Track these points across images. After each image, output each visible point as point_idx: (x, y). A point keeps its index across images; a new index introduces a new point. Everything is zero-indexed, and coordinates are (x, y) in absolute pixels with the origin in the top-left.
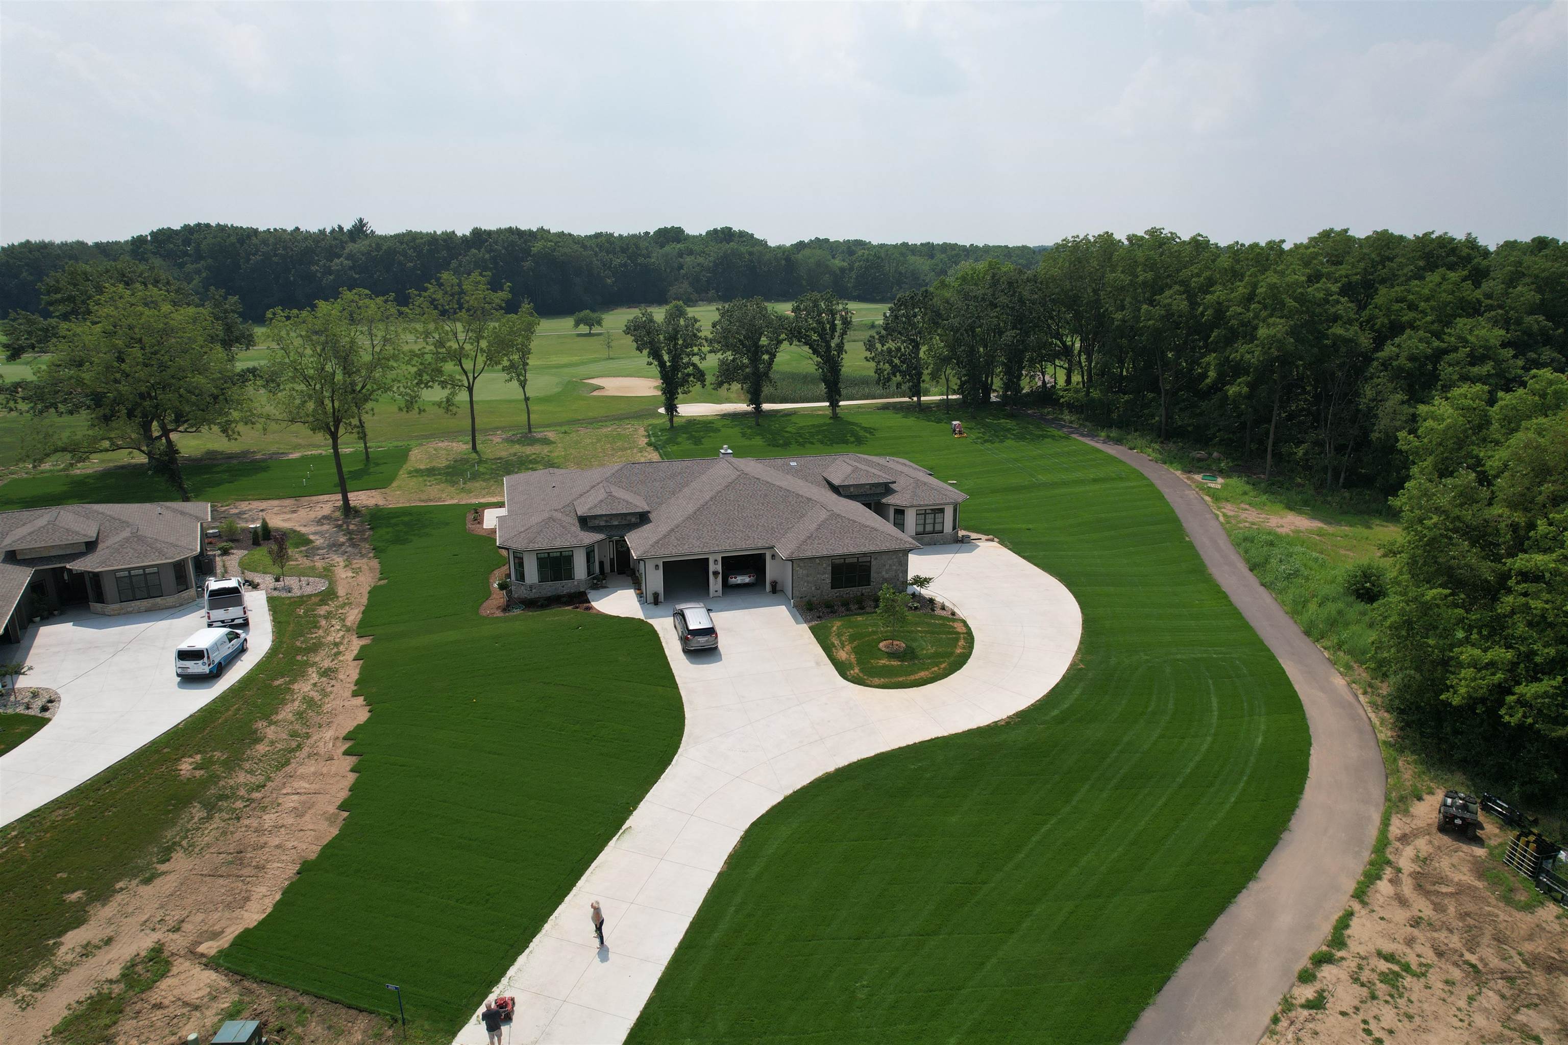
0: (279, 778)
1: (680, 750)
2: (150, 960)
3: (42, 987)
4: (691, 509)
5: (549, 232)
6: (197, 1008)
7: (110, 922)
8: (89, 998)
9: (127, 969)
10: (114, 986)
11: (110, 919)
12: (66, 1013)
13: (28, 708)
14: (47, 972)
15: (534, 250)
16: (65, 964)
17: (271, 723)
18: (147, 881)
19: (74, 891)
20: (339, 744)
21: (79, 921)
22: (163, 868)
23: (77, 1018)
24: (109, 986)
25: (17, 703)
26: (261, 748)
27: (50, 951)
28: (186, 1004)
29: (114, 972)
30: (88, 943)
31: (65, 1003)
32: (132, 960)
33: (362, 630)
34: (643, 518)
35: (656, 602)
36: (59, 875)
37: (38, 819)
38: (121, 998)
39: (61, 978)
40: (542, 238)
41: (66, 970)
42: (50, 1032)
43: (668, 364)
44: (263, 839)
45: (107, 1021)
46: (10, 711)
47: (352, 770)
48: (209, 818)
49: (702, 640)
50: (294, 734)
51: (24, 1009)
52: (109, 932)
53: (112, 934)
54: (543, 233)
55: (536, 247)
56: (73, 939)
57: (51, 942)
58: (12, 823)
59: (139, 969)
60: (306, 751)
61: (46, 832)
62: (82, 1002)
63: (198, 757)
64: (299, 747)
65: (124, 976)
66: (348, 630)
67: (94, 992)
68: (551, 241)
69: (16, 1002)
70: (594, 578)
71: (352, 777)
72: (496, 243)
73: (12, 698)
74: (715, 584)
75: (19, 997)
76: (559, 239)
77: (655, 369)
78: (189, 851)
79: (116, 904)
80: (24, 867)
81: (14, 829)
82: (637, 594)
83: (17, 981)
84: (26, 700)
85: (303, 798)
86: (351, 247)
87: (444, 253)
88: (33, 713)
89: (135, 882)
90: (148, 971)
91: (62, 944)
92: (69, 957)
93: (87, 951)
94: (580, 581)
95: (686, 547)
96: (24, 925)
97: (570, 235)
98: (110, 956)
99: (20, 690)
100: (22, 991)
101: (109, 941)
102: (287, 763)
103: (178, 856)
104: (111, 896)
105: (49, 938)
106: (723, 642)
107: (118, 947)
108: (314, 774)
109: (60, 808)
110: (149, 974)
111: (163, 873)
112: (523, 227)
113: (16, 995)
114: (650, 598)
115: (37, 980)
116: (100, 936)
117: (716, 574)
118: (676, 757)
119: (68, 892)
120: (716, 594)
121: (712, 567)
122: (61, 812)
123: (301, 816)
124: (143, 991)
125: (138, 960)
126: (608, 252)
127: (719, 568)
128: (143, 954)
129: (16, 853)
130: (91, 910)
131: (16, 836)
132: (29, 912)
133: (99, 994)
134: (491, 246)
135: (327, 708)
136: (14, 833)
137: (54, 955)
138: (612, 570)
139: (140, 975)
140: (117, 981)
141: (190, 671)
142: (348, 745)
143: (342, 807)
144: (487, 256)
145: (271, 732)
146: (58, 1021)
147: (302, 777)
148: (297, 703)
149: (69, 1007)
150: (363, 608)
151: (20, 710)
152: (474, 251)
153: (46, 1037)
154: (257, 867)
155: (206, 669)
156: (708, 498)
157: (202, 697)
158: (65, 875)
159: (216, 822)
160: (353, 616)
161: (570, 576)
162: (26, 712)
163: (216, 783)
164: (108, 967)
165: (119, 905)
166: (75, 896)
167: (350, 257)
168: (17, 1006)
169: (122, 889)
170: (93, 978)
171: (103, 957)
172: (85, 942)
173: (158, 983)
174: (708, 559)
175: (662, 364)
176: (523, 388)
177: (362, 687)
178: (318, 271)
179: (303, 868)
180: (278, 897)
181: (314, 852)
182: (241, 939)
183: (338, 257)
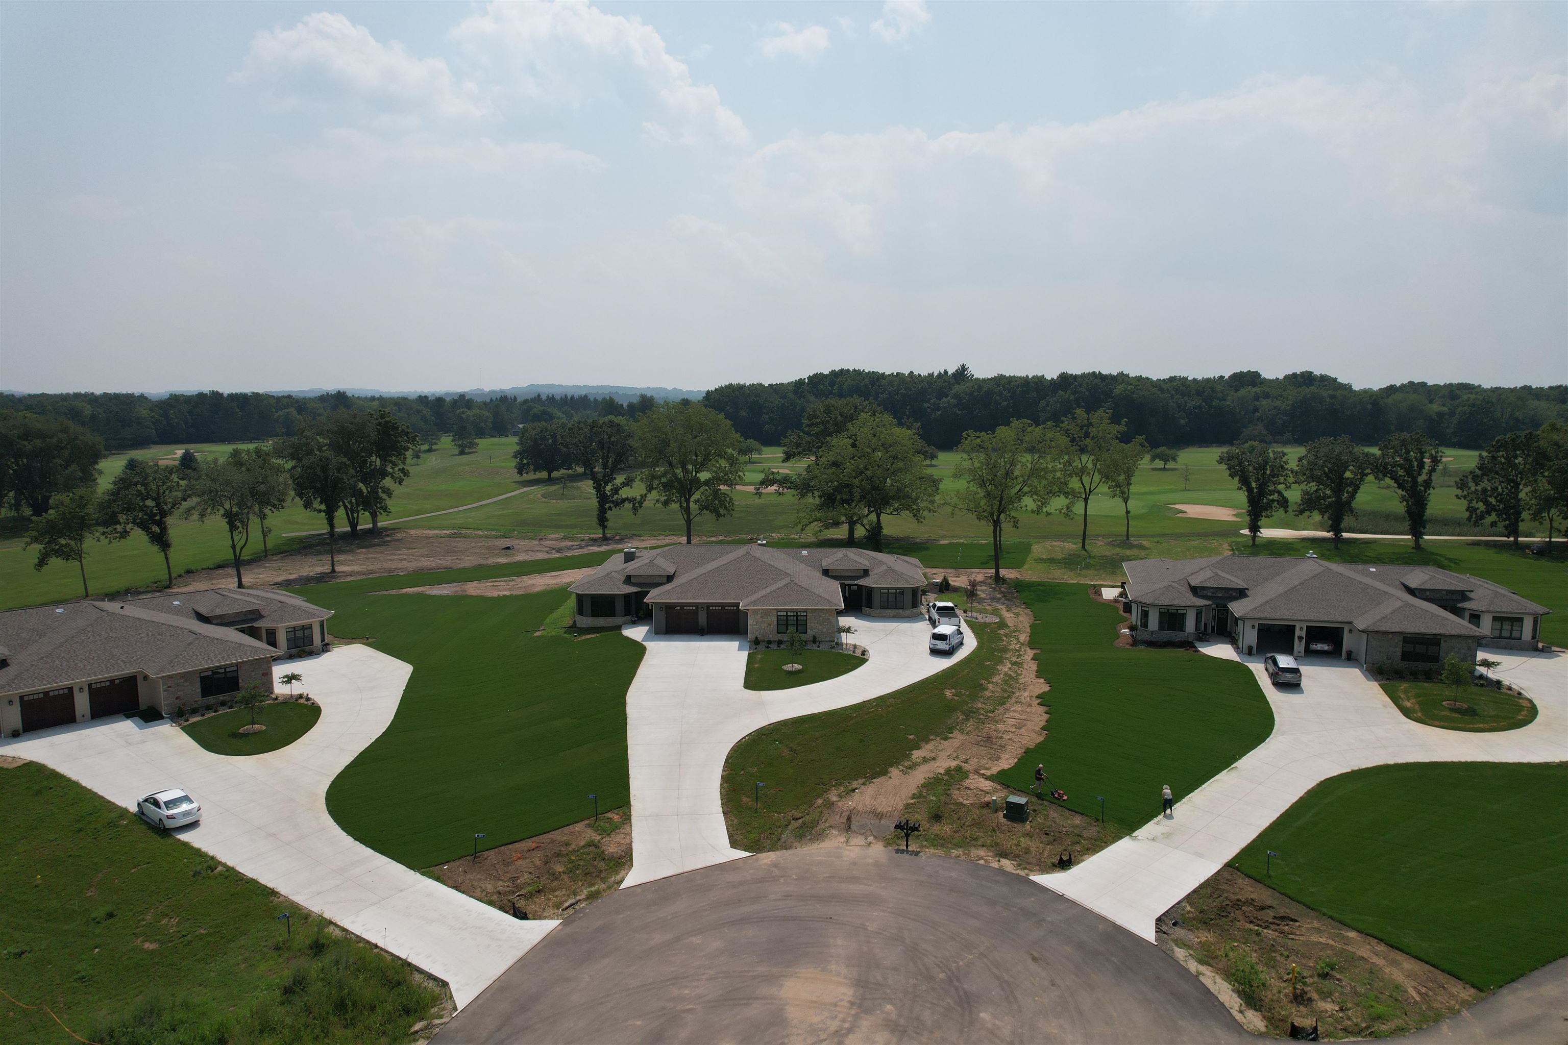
0: (1001, 710)
1: (1271, 736)
2: (957, 771)
3: (909, 768)
4: (1281, 590)
5: (1128, 376)
6: (987, 792)
7: (932, 751)
8: (933, 778)
9: (947, 771)
10: (944, 776)
13: (854, 653)
14: (909, 763)
15: (1117, 392)
16: (917, 762)
17: (989, 682)
18: (945, 739)
19: (910, 735)
20: (1034, 699)
21: (917, 747)
22: (951, 735)
23: (931, 783)
24: (941, 775)
25: (847, 650)
26: (988, 693)
27: (908, 757)
28: (982, 791)
29: (941, 771)
30: (925, 757)
31: (923, 777)
32: (948, 769)
33: (1032, 644)
34: (1243, 593)
35: (1250, 653)
36: (902, 726)
37: (883, 700)
38: (948, 781)
39: (917, 767)
40: (1123, 381)
41: (918, 765)
42: (919, 786)
43: (1255, 490)
44: (1000, 735)
45: (945, 788)
46: (846, 653)
47: (1045, 713)
48: (967, 720)
49: (1289, 677)
50: (1004, 691)
51: (904, 775)
52: (933, 755)
53: (935, 756)
54: (1122, 378)
55: (1119, 389)
56: (917, 755)
59: (953, 772)
60: (1013, 700)
61: (889, 707)
62: (930, 778)
63: (953, 690)
64: (1009, 697)
66: (1023, 644)
67: (935, 776)
68: (1131, 384)
69: (900, 771)
70: (1200, 635)
71: (1046, 716)
72: (1080, 386)
73: (844, 647)
74: (1299, 647)
76: (1138, 383)
77: (1242, 497)
78: (962, 731)
79: (932, 745)
81: (874, 702)
82: (1234, 648)
84: (851, 649)
85: (1018, 721)
86: (957, 388)
87: (1035, 394)
88: (858, 655)
89: (938, 739)
90: (957, 775)
93: (925, 760)
94: (1189, 633)
95: (1278, 614)
96: (893, 743)
97: (1148, 379)
98: (936, 765)
99: (846, 644)
100: (901, 767)
101: (934, 759)
102: (1004, 703)
103: (956, 734)
104: (929, 741)
106: (1304, 683)
107: (939, 762)
108: (1022, 711)
109: (892, 698)
111: (951, 738)
113: (899, 768)
114: (1246, 650)
115: (907, 765)
116: (929, 756)
117: (1300, 638)
118: (1268, 739)
119: (908, 735)
120: (1299, 654)
121: (1298, 633)
122: (893, 700)
123: (1020, 728)
124: (958, 781)
125: (951, 769)
126: (1182, 394)
127: (1304, 634)
128: (953, 767)
129: (878, 712)
130: (922, 745)
131: (876, 705)
133: (938, 777)
134: (1076, 387)
135: (1021, 681)
137: (910, 758)
138: (1213, 631)
139: (954, 775)
141: (938, 647)
142: (1039, 701)
143: (1043, 728)
144: (1072, 397)
145: (990, 686)
146: (922, 783)
147: (1014, 711)
148: (1002, 676)
149: (925, 779)
150: (1029, 634)
151: (851, 653)
152: (1061, 393)
154: (1000, 746)
156: (1296, 583)
157: (943, 664)
158: (904, 728)
159: (971, 722)
160: (1023, 638)
161: (1182, 628)
163: (967, 705)
165: (934, 745)
166: (912, 737)
167: (956, 396)
169: (932, 740)
170: (932, 771)
171: (934, 764)
172: (923, 757)
173: (964, 780)
174: (1294, 626)
175: (1250, 490)
176: (1126, 503)
177: (1039, 674)
178: (928, 407)
179: (1027, 751)
180: (1016, 760)
181: (1032, 745)
182: (1002, 773)
183: (947, 396)
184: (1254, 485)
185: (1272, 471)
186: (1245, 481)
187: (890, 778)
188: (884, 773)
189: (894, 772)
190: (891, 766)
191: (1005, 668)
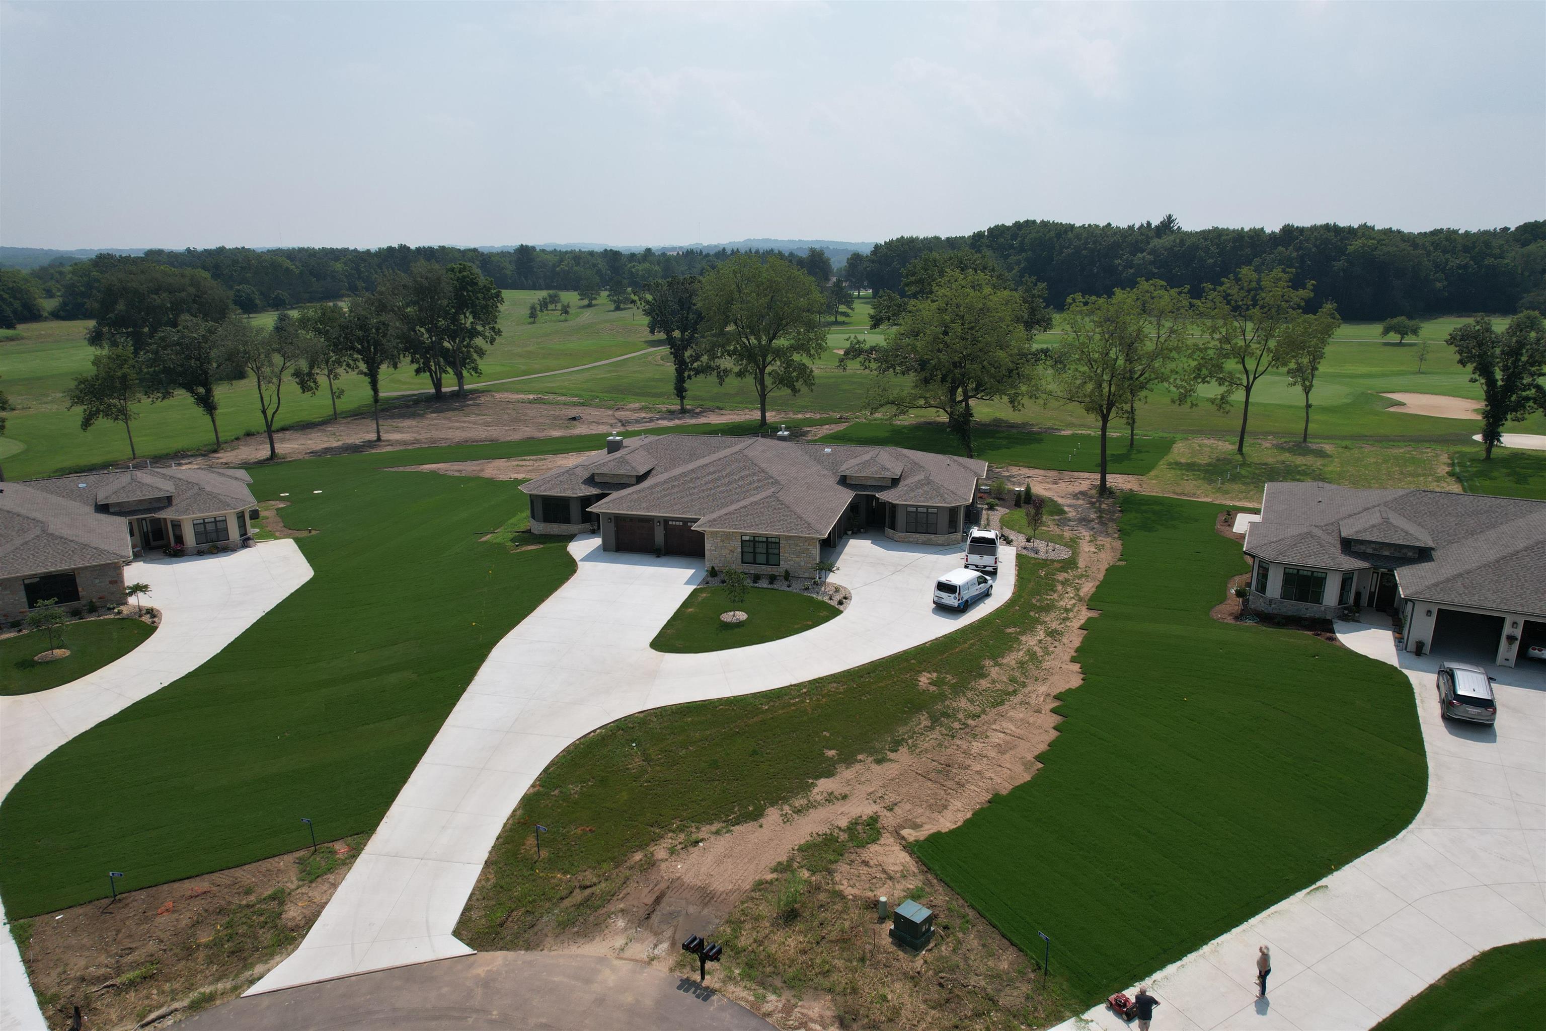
0: (992, 713)
1: (1411, 827)
2: (868, 825)
3: (798, 811)
4: (1492, 555)
5: (1373, 228)
6: (891, 878)
7: (848, 782)
8: (824, 834)
9: (852, 824)
10: (841, 833)
11: (849, 780)
12: (809, 838)
13: (831, 599)
14: (803, 802)
15: (1351, 249)
16: (815, 801)
17: (997, 664)
18: (879, 762)
19: (831, 749)
20: (1049, 700)
21: (829, 773)
22: (891, 755)
23: (815, 845)
24: (838, 831)
25: (825, 593)
26: (984, 683)
27: (808, 788)
28: (884, 871)
29: (844, 823)
30: (832, 793)
31: (810, 831)
32: (856, 819)
33: (1092, 603)
34: (1423, 555)
35: (1419, 650)
36: (824, 733)
37: (820, 685)
38: (843, 844)
39: (811, 810)
40: (1363, 235)
41: (815, 806)
42: (796, 848)
43: (1500, 383)
44: (968, 762)
45: (832, 858)
46: (820, 598)
47: (1055, 728)
48: (931, 728)
49: (1473, 711)
50: (1013, 680)
51: (785, 823)
52: (846, 790)
53: (848, 793)
54: (1365, 230)
55: (1354, 246)
56: (824, 785)
57: (810, 781)
58: (805, 682)
59: (859, 827)
60: (1019, 698)
61: (823, 697)
62: (819, 835)
63: (935, 675)
64: (1015, 692)
65: (848, 828)
66: (1080, 600)
67: (829, 832)
68: (1374, 239)
69: (782, 815)
70: (1345, 608)
71: (1054, 734)
72: (1307, 240)
73: (823, 589)
74: (1507, 652)
75: (784, 812)
76: (1383, 237)
77: (1480, 388)
78: (912, 749)
79: (855, 771)
80: (805, 718)
81: (805, 687)
82: (1395, 638)
83: (785, 800)
84: (831, 593)
85: (1008, 738)
86: (1156, 242)
87: (1248, 251)
88: (833, 604)
89: (870, 759)
90: (865, 833)
91: (816, 785)
92: (819, 798)
93: (830, 798)
94: (1328, 608)
95: (1476, 598)
96: (797, 761)
97: (1399, 232)
98: (843, 809)
99: (829, 583)
100: (786, 808)
101: (844, 797)
102: (1002, 703)
103: (903, 750)
104: (853, 763)
105: (809, 778)
106: (1501, 721)
107: (850, 805)
108: (1022, 720)
109: (835, 682)
110: (865, 835)
111: (890, 760)
112: (1343, 222)
113: (782, 810)
114: (1412, 646)
115: (797, 805)
116: (840, 791)
117: (1511, 639)
118: (1404, 832)
119: (827, 748)
120: (1507, 664)
121: (1507, 630)
122: (835, 685)
123: (1002, 752)
124: (858, 847)
125: (860, 821)
126: (1445, 252)
127: (1518, 633)
128: (864, 818)
129: (803, 705)
130: (840, 768)
131: (805, 693)
132: (802, 753)
133: (831, 834)
134: (1301, 242)
135: (1046, 665)
136: (805, 690)
137: (810, 791)
138: (1370, 604)
139: (859, 833)
140: (843, 831)
141: (943, 601)
142: (1056, 704)
143: (1038, 758)
144: (1294, 254)
145: (994, 672)
146: (803, 842)
147: (1011, 720)
148: (1021, 653)
149: (811, 835)
150: (1097, 584)
151: (826, 599)
152: (1280, 248)
153: (793, 850)
154: (958, 783)
155: (955, 603)
156: (1521, 546)
157: (948, 626)
158: (828, 735)
159: (935, 734)
160: (1087, 589)
161: (1317, 598)
162: (829, 602)
163: (943, 701)
164: (840, 817)
165: (857, 772)
166: (831, 753)
167: (1153, 252)
168: (781, 818)
169: (861, 761)
170: (829, 820)
171: (839, 807)
172: (830, 791)
173: (869, 845)
174: (1503, 619)
175: (1491, 382)
176: (1307, 394)
177: (1081, 655)
178: (1119, 264)
179: (996, 800)
180: (969, 815)
181: (1005, 789)
182: (936, 838)
183: (1142, 251)
184: (1499, 375)
185: (1531, 357)
186: (1485, 370)
187: (761, 826)
188: (756, 815)
189: (773, 815)
190: (772, 805)
191: (1030, 641)
